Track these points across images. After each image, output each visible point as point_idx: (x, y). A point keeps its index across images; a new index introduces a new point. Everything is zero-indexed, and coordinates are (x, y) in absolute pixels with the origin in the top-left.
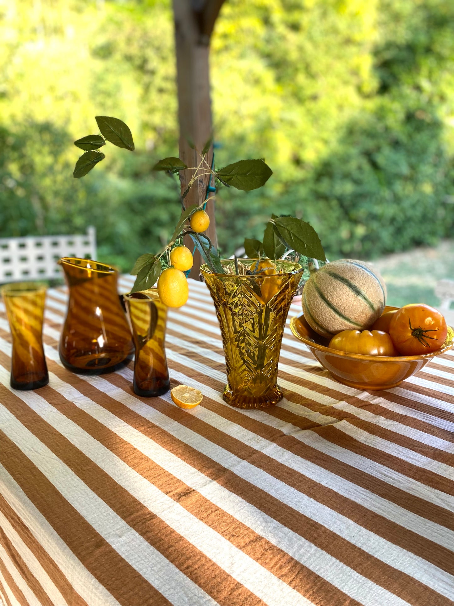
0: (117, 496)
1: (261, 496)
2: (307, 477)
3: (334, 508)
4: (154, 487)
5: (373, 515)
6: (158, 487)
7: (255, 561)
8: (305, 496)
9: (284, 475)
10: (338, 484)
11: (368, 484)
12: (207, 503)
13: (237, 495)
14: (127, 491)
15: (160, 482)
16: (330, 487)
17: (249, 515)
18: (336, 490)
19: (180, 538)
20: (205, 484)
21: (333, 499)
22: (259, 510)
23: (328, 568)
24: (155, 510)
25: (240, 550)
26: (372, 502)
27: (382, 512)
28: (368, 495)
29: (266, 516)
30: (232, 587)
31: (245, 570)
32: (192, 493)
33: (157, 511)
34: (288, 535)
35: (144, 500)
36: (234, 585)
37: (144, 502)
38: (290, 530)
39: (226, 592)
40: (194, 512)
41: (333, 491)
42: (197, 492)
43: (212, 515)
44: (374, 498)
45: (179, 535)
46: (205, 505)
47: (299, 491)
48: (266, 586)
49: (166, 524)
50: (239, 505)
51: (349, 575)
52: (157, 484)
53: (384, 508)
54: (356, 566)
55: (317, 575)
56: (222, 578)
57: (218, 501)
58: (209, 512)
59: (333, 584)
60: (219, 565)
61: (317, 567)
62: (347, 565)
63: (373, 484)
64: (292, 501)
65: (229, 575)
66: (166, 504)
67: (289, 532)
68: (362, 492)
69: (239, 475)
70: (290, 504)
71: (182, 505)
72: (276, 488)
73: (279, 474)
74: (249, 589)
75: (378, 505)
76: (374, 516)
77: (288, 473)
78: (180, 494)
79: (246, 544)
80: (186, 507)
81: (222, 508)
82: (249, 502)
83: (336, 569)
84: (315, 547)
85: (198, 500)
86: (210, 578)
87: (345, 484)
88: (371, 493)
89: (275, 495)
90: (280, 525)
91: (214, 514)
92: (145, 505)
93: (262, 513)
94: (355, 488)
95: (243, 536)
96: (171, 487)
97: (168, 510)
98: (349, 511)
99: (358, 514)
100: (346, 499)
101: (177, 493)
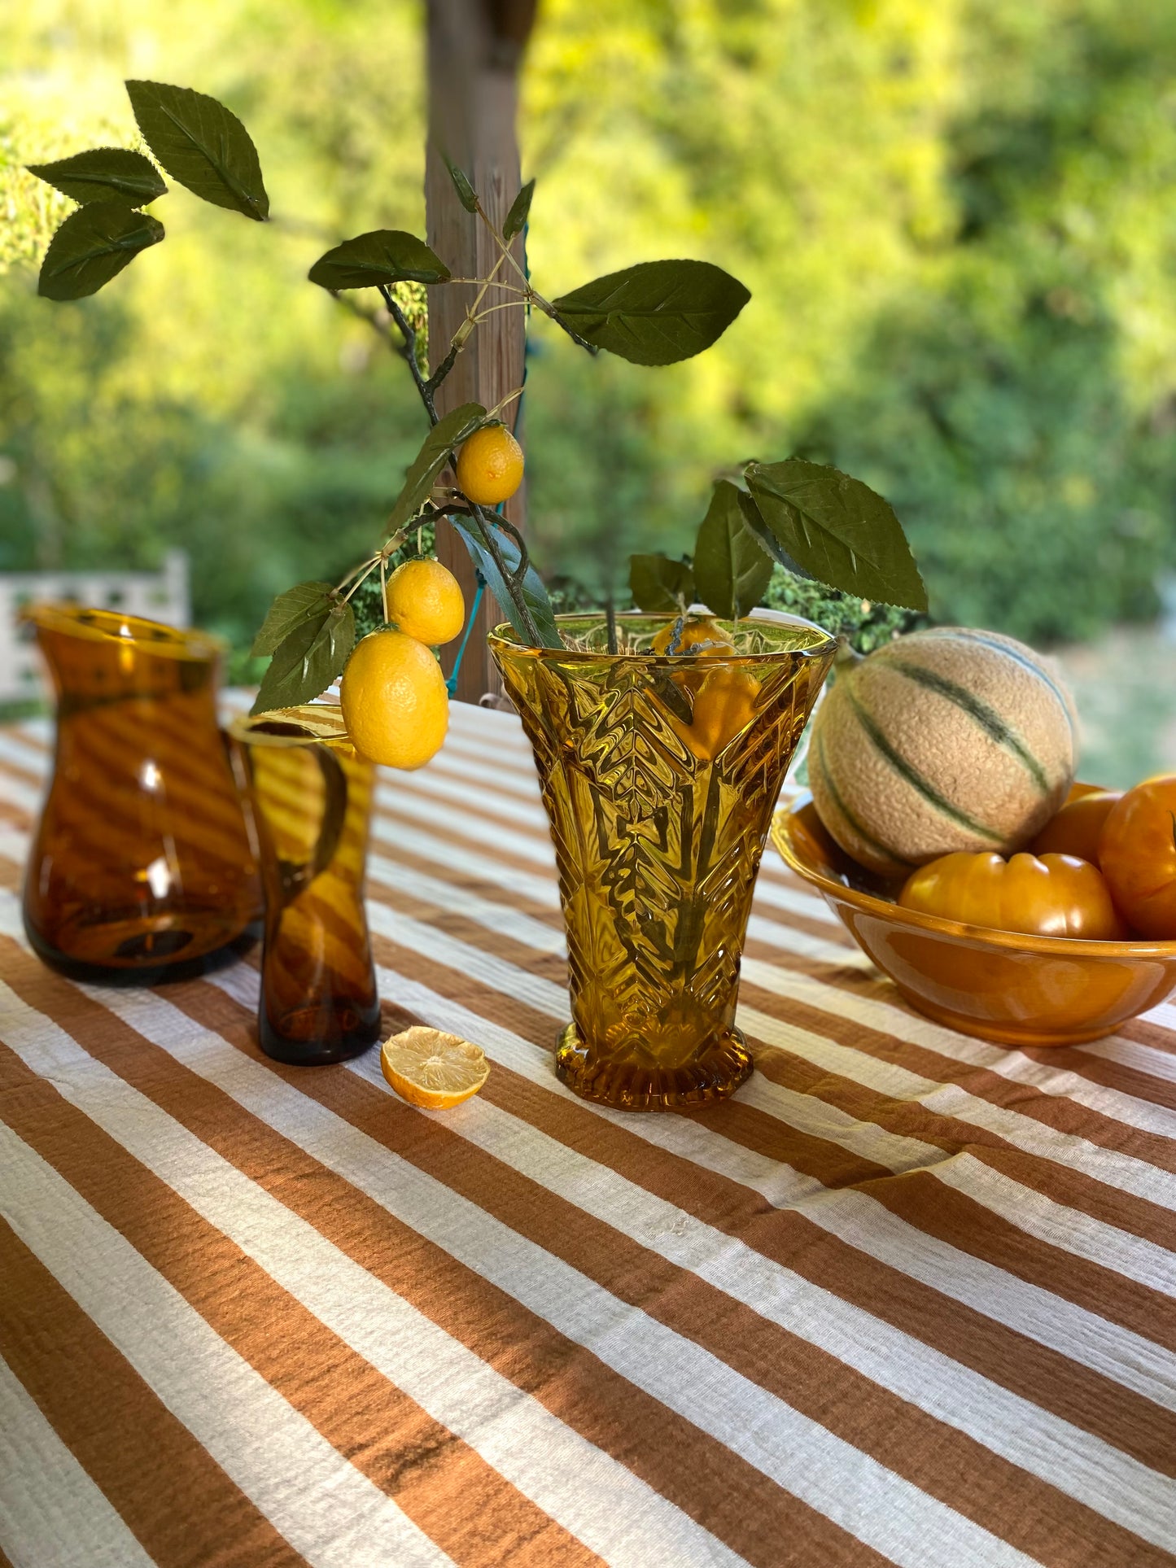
0: (159, 1467)
1: (704, 1463)
2: (863, 1378)
3: (981, 1515)
4: (303, 1426)
5: (1128, 1544)
6: (319, 1427)
8: (868, 1461)
9: (781, 1370)
10: (981, 1407)
11: (1087, 1407)
12: (503, 1499)
13: (616, 1457)
14: (197, 1444)
15: (329, 1404)
16: (955, 1423)
17: (662, 1551)
18: (976, 1434)
20: (492, 1413)
21: (973, 1476)
22: (702, 1529)
24: (298, 1532)
26: (1118, 1487)
27: (1162, 1533)
28: (1098, 1455)
29: (730, 1554)
32: (446, 1450)
33: (309, 1537)
35: (262, 1485)
37: (263, 1492)
40: (454, 1538)
41: (968, 1438)
42: (464, 1446)
43: (521, 1554)
44: (1119, 1468)
46: (493, 1504)
47: (843, 1436)
50: (625, 1506)
52: (314, 1411)
53: (1167, 1515)
57: (545, 1487)
58: (508, 1541)
63: (1104, 1406)
64: (822, 1485)
66: (344, 1504)
68: (1072, 1443)
69: (617, 1370)
70: (816, 1500)
71: (405, 1508)
72: (755, 1425)
73: (762, 1364)
75: (1143, 1501)
76: (1134, 1549)
77: (797, 1363)
78: (400, 1456)
80: (420, 1519)
81: (561, 1521)
82: (661, 1489)
85: (471, 1484)
87: (1006, 1408)
88: (1106, 1446)
89: (755, 1457)
91: (528, 1548)
92: (265, 1508)
93: (714, 1540)
94: (1042, 1424)
96: (369, 1423)
97: (351, 1535)
98: (1039, 1528)
99: (1072, 1542)
100: (1019, 1476)
101: (388, 1453)
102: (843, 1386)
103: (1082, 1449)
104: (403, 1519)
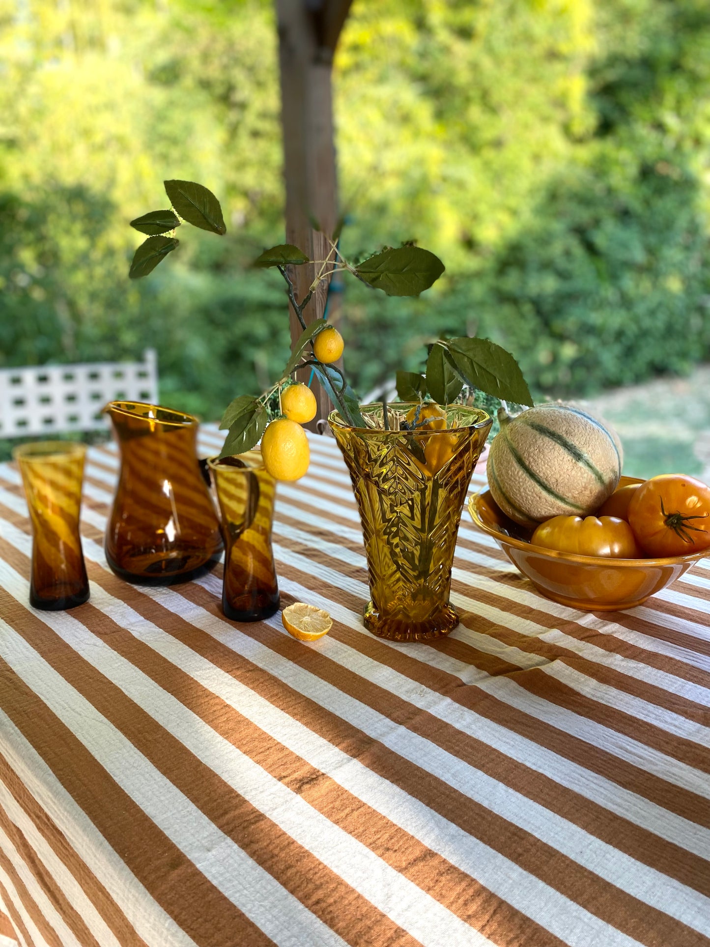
0: (203, 782)
1: (430, 785)
2: (502, 754)
3: (547, 805)
4: (259, 769)
5: (610, 816)
6: (266, 769)
7: (424, 892)
8: (501, 784)
9: (465, 750)
10: (553, 765)
11: (600, 765)
12: (345, 796)
13: (392, 782)
14: (217, 775)
15: (270, 761)
16: (541, 771)
17: (411, 815)
18: (549, 775)
19: (304, 852)
20: (340, 765)
21: (546, 790)
22: (428, 808)
23: (543, 904)
24: (262, 806)
25: (400, 874)
26: (609, 795)
27: (625, 813)
28: (602, 784)
29: (440, 817)
30: (389, 935)
31: (409, 907)
32: (320, 778)
33: (266, 808)
34: (476, 849)
35: (245, 789)
36: (392, 931)
37: (245, 793)
38: (478, 841)
39: (381, 943)
40: (325, 809)
41: (545, 776)
42: (328, 777)
43: (353, 815)
44: (611, 788)
45: (301, 847)
46: (341, 798)
47: (491, 775)
48: (443, 933)
49: (280, 830)
50: (396, 799)
51: (575, 917)
52: (264, 764)
53: (629, 806)
54: (588, 901)
55: (524, 916)
56: (373, 919)
57: (363, 792)
58: (347, 811)
59: (550, 930)
60: (367, 898)
61: (524, 902)
62: (572, 900)
63: (608, 765)
64: (480, 793)
65: (384, 916)
66: (279, 797)
67: (477, 844)
68: (591, 779)
69: (393, 750)
70: (477, 798)
71: (305, 798)
72: (453, 771)
73: (457, 748)
74: (417, 938)
75: (619, 801)
76: (612, 818)
77: (472, 747)
78: (301, 780)
79: (409, 864)
80: (311, 802)
81: (369, 804)
82: (411, 793)
83: (555, 907)
84: (520, 870)
85: (331, 791)
86: (353, 919)
87: (564, 765)
88: (607, 780)
89: (453, 783)
90: (462, 832)
91: (356, 813)
92: (247, 798)
93: (433, 811)
94: (579, 772)
95: (403, 849)
96: (287, 769)
97: (284, 807)
98: (572, 810)
99: (586, 815)
100: (566, 791)
101: (296, 779)
102: (493, 756)
103: (595, 781)
104: (303, 802)
